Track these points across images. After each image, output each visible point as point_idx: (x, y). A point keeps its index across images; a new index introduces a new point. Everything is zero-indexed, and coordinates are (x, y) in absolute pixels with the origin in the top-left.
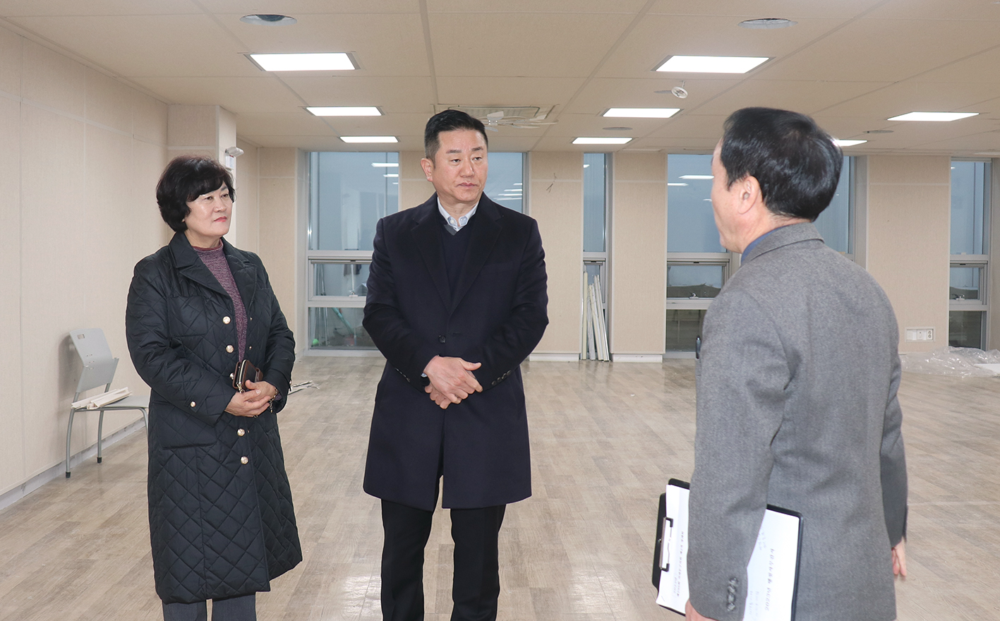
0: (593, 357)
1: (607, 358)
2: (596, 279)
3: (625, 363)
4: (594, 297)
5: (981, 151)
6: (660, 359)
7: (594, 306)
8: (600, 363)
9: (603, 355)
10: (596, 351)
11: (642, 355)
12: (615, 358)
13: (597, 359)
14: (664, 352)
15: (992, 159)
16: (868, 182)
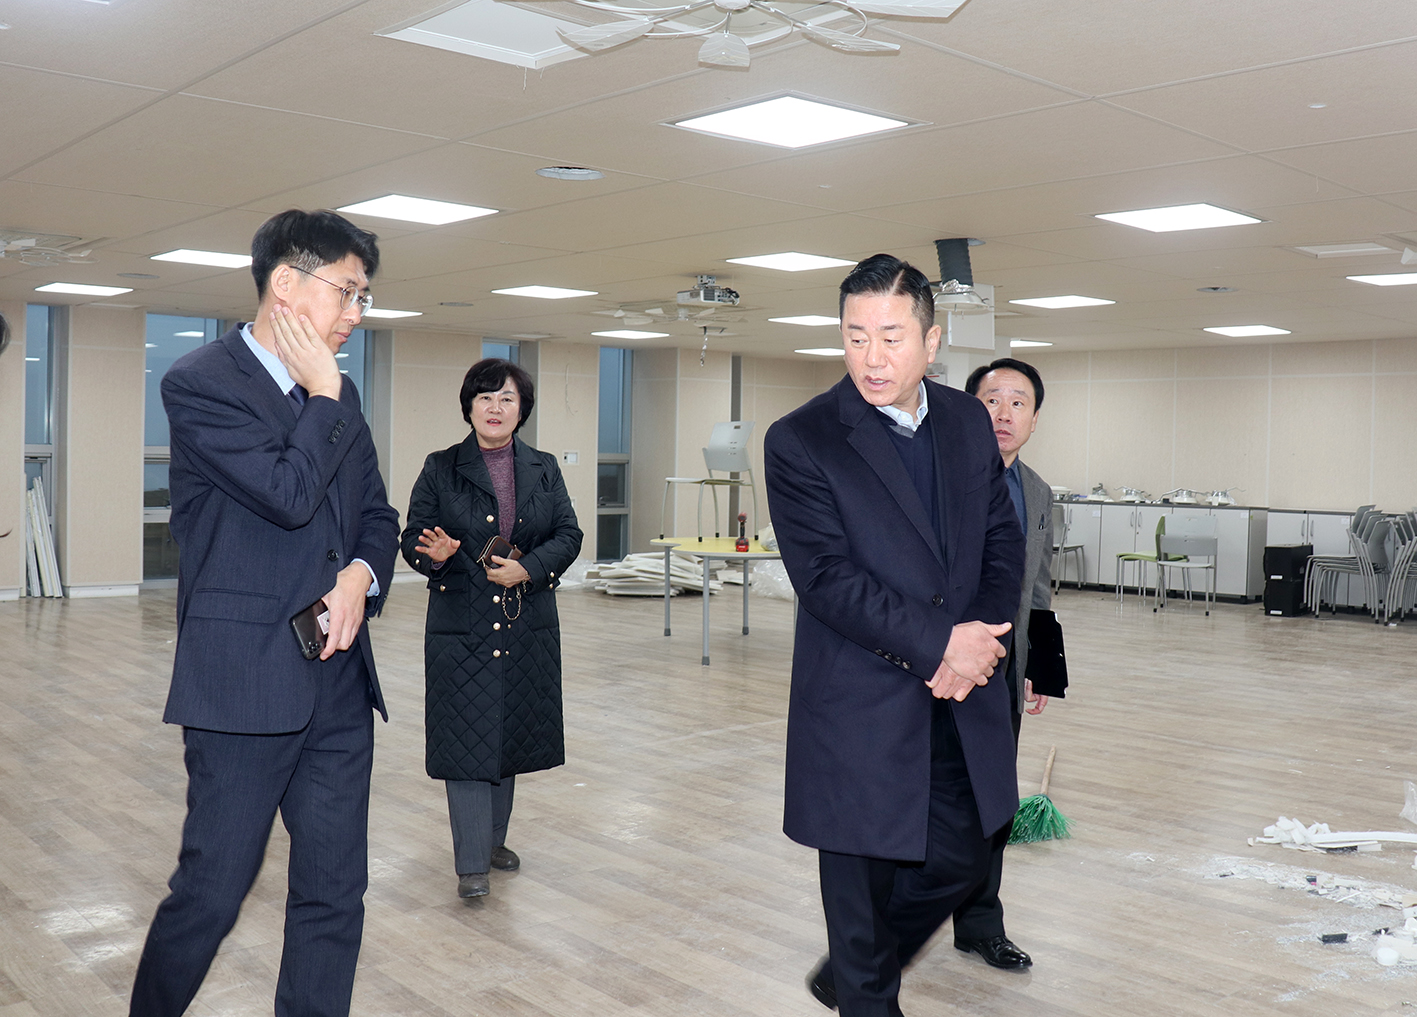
0: (36, 592)
1: (59, 593)
2: (37, 482)
3: (87, 598)
4: (35, 508)
5: (524, 333)
6: (135, 591)
7: (36, 524)
8: (47, 601)
9: (53, 589)
10: (41, 585)
11: (110, 587)
12: (72, 593)
13: (43, 594)
14: (141, 580)
15: (520, 342)
16: (393, 361)
